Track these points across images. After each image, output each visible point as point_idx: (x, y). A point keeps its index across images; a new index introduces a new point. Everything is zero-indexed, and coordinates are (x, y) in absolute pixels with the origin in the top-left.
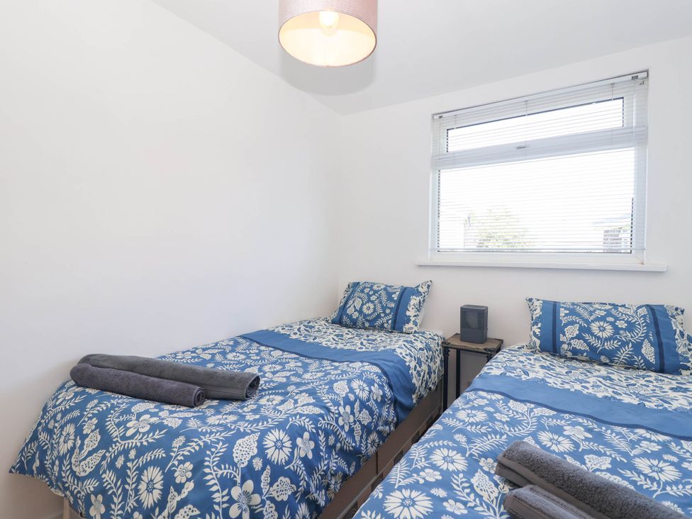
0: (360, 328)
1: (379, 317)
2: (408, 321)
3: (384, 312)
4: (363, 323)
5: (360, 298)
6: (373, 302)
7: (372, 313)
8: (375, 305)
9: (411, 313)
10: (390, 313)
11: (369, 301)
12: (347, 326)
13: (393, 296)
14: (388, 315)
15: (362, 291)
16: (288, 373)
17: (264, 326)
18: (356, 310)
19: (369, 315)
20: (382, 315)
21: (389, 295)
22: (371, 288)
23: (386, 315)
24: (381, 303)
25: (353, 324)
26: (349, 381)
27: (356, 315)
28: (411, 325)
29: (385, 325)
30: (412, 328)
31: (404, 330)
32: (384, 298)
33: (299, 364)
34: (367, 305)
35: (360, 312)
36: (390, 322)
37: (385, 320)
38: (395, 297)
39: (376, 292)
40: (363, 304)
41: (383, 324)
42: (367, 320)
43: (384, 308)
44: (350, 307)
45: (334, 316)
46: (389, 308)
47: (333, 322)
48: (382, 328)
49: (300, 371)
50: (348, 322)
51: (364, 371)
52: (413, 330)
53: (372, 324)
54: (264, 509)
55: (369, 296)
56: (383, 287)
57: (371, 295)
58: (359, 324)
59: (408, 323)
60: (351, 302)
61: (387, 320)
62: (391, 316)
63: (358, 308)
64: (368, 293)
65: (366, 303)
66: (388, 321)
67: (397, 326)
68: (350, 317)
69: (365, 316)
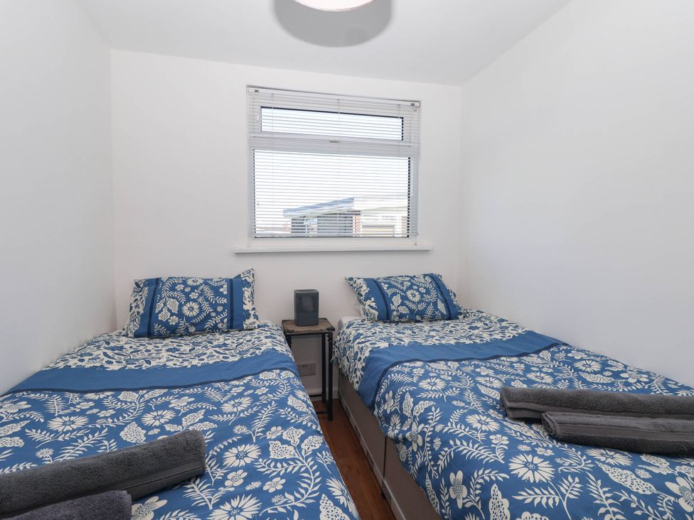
0: (181, 336)
1: (208, 317)
2: (248, 316)
3: (215, 311)
4: (187, 329)
5: (173, 298)
6: (194, 301)
7: (199, 314)
8: (200, 304)
9: (248, 306)
10: (224, 311)
11: (189, 300)
12: (162, 337)
13: (221, 290)
14: (222, 312)
15: (173, 288)
18: (172, 314)
19: (194, 317)
20: (213, 314)
21: (216, 290)
22: (184, 283)
23: (218, 313)
24: (207, 300)
25: (172, 332)
27: (174, 321)
28: (252, 319)
29: (220, 326)
30: (254, 323)
31: (245, 326)
32: (210, 294)
34: (188, 305)
35: (180, 314)
36: (226, 320)
37: (218, 319)
38: (224, 290)
39: (194, 288)
40: (181, 306)
41: (217, 324)
42: (193, 324)
43: (214, 306)
44: (161, 311)
45: (135, 327)
46: (221, 305)
47: (137, 335)
48: (215, 329)
50: (163, 330)
52: (256, 325)
53: (201, 327)
55: (187, 295)
56: (201, 281)
57: (190, 293)
58: (182, 330)
59: (248, 318)
60: (160, 305)
61: (221, 319)
62: (225, 314)
63: (175, 310)
64: (183, 291)
65: (185, 303)
66: (222, 321)
67: (235, 323)
68: (166, 324)
69: (189, 319)
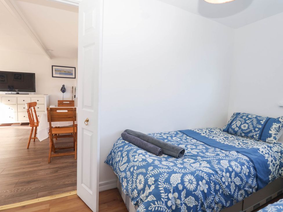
0: (239, 136)
1: (251, 131)
3: (254, 130)
4: (241, 134)
5: (240, 121)
6: (247, 123)
7: (247, 129)
8: (249, 125)
9: (272, 132)
10: (258, 131)
11: (245, 123)
12: (231, 134)
13: (261, 122)
14: (257, 131)
15: (242, 117)
16: (198, 151)
17: (190, 128)
18: (237, 127)
19: (245, 130)
20: (253, 131)
21: (259, 122)
22: (247, 116)
23: (255, 131)
24: (252, 124)
25: (235, 133)
26: (229, 161)
27: (236, 129)
28: (272, 138)
29: (255, 136)
30: (272, 141)
31: (267, 141)
32: (255, 122)
33: (204, 148)
34: (244, 125)
35: (240, 128)
36: (258, 135)
37: (255, 134)
38: (262, 122)
39: (249, 119)
40: (241, 124)
41: (253, 136)
42: (243, 133)
43: (254, 128)
44: (234, 124)
45: (225, 128)
46: (258, 128)
47: (224, 131)
48: (252, 137)
49: (204, 151)
50: (232, 132)
51: (239, 158)
52: (273, 142)
53: (246, 135)
54: (182, 207)
55: (245, 120)
56: (254, 116)
57: (247, 120)
58: (239, 133)
59: (270, 137)
60: (234, 122)
62: (258, 132)
63: (238, 126)
64: (245, 119)
65: (244, 123)
66: (256, 135)
67: (262, 138)
68: (233, 129)
69: (242, 130)
